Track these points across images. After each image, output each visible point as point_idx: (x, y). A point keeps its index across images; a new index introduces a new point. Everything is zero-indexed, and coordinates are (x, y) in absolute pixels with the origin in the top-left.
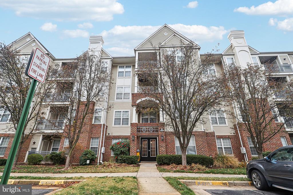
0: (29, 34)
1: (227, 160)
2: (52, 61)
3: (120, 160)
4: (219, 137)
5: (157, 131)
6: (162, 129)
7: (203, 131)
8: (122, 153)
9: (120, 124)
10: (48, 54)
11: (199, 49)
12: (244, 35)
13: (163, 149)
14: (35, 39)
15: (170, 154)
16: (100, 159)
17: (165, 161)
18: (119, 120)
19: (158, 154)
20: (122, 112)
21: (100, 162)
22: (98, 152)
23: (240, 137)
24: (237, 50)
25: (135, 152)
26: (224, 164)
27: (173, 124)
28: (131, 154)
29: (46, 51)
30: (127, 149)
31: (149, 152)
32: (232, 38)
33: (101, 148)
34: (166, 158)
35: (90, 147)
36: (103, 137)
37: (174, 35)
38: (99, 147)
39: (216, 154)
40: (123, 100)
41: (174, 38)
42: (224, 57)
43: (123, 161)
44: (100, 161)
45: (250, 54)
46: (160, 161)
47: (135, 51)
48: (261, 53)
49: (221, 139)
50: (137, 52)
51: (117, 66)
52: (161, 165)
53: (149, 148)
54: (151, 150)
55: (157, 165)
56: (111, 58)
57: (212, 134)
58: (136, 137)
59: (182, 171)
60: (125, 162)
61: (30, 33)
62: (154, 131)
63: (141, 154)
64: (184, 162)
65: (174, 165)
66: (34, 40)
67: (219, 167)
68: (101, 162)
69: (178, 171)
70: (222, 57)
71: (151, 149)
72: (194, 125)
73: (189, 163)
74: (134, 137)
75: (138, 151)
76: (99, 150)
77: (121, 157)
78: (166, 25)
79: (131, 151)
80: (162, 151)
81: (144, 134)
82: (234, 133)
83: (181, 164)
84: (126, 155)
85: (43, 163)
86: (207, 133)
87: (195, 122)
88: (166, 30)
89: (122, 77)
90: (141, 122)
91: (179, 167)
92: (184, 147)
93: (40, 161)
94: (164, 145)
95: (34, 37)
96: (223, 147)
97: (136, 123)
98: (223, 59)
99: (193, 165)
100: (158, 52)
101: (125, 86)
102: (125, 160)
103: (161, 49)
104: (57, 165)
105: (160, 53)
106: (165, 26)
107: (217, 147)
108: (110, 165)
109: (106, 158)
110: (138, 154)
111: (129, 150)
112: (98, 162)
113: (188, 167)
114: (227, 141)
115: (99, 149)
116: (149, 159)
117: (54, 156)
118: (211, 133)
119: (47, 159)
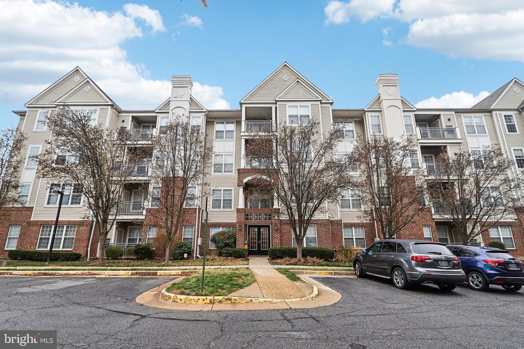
0: (78, 70)
1: (351, 253)
2: (117, 114)
3: (226, 253)
4: (350, 226)
5: (270, 219)
6: (276, 216)
7: (328, 218)
8: (227, 245)
9: (220, 207)
10: (112, 106)
11: (332, 104)
12: (398, 82)
13: (277, 241)
14: (88, 79)
15: (285, 247)
16: (196, 253)
17: (278, 254)
18: (218, 202)
19: (271, 247)
20: (222, 190)
21: (196, 257)
22: (194, 244)
23: (376, 225)
24: (385, 104)
25: (242, 244)
26: (347, 257)
27: (288, 212)
28: (237, 247)
29: (109, 101)
30: (233, 240)
31: (259, 245)
32: (381, 85)
33: (197, 239)
34: (280, 251)
35: (183, 237)
36: (198, 225)
37: (298, 81)
38: (194, 238)
39: (341, 246)
40: (223, 173)
41: (298, 86)
42: (367, 113)
43: (229, 255)
44: (196, 254)
45: (402, 110)
46: (273, 255)
47: (241, 104)
48: (418, 110)
49: (353, 228)
50: (244, 106)
51: (214, 121)
52: (274, 258)
53: (259, 239)
54: (262, 242)
55: (268, 259)
56: (206, 112)
57: (339, 223)
58: (243, 225)
59: (296, 264)
60: (231, 256)
61: (78, 68)
62: (266, 219)
63: (249, 246)
64: (299, 255)
65: (288, 258)
66: (88, 81)
67: (341, 261)
68: (198, 256)
69: (291, 264)
70: (365, 114)
71: (262, 240)
72: (311, 216)
73: (304, 256)
74: (241, 226)
75: (246, 243)
76: (194, 242)
77: (226, 251)
78: (285, 63)
79: (237, 242)
80: (276, 244)
81: (254, 222)
82: (370, 220)
83: (296, 257)
84: (232, 247)
85: (124, 257)
86: (332, 222)
87: (314, 211)
88: (285, 71)
89: (222, 140)
90: (249, 207)
91: (293, 260)
92: (299, 240)
93: (121, 255)
94: (278, 235)
95: (87, 77)
96: (354, 238)
97: (243, 209)
98: (365, 116)
99: (308, 258)
100: (273, 107)
101: (226, 153)
102: (231, 253)
103: (278, 103)
104: (146, 259)
105: (276, 108)
106: (285, 65)
107: (344, 237)
108: (214, 259)
109: (204, 251)
110: (246, 247)
111: (235, 242)
112: (195, 256)
113: (303, 260)
114: (361, 230)
115: (194, 240)
116: (260, 253)
117: (141, 249)
118: (337, 221)
119: (129, 252)
